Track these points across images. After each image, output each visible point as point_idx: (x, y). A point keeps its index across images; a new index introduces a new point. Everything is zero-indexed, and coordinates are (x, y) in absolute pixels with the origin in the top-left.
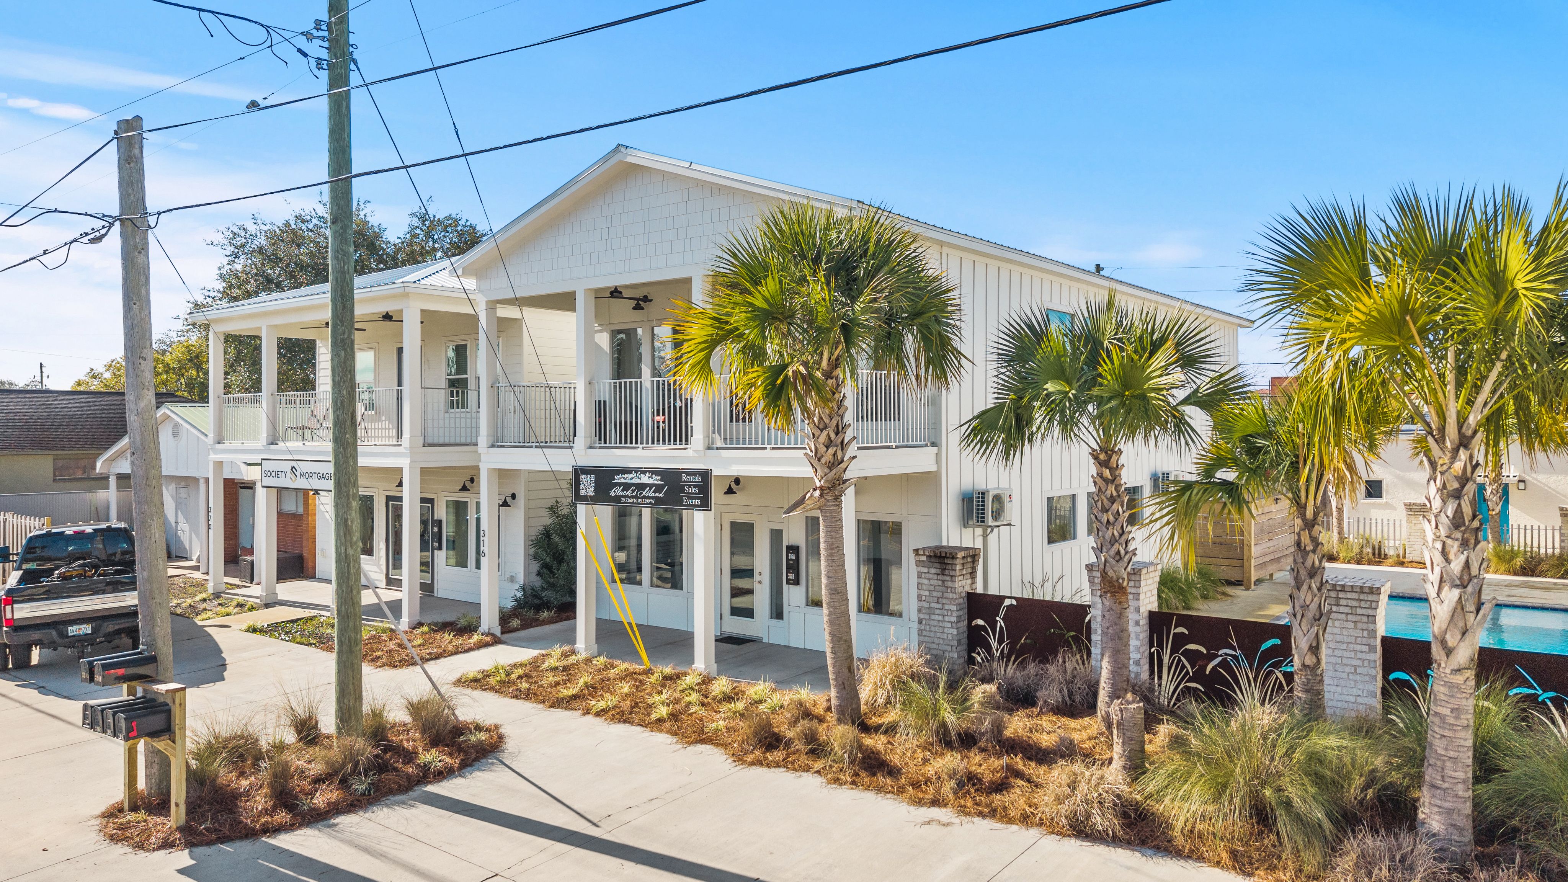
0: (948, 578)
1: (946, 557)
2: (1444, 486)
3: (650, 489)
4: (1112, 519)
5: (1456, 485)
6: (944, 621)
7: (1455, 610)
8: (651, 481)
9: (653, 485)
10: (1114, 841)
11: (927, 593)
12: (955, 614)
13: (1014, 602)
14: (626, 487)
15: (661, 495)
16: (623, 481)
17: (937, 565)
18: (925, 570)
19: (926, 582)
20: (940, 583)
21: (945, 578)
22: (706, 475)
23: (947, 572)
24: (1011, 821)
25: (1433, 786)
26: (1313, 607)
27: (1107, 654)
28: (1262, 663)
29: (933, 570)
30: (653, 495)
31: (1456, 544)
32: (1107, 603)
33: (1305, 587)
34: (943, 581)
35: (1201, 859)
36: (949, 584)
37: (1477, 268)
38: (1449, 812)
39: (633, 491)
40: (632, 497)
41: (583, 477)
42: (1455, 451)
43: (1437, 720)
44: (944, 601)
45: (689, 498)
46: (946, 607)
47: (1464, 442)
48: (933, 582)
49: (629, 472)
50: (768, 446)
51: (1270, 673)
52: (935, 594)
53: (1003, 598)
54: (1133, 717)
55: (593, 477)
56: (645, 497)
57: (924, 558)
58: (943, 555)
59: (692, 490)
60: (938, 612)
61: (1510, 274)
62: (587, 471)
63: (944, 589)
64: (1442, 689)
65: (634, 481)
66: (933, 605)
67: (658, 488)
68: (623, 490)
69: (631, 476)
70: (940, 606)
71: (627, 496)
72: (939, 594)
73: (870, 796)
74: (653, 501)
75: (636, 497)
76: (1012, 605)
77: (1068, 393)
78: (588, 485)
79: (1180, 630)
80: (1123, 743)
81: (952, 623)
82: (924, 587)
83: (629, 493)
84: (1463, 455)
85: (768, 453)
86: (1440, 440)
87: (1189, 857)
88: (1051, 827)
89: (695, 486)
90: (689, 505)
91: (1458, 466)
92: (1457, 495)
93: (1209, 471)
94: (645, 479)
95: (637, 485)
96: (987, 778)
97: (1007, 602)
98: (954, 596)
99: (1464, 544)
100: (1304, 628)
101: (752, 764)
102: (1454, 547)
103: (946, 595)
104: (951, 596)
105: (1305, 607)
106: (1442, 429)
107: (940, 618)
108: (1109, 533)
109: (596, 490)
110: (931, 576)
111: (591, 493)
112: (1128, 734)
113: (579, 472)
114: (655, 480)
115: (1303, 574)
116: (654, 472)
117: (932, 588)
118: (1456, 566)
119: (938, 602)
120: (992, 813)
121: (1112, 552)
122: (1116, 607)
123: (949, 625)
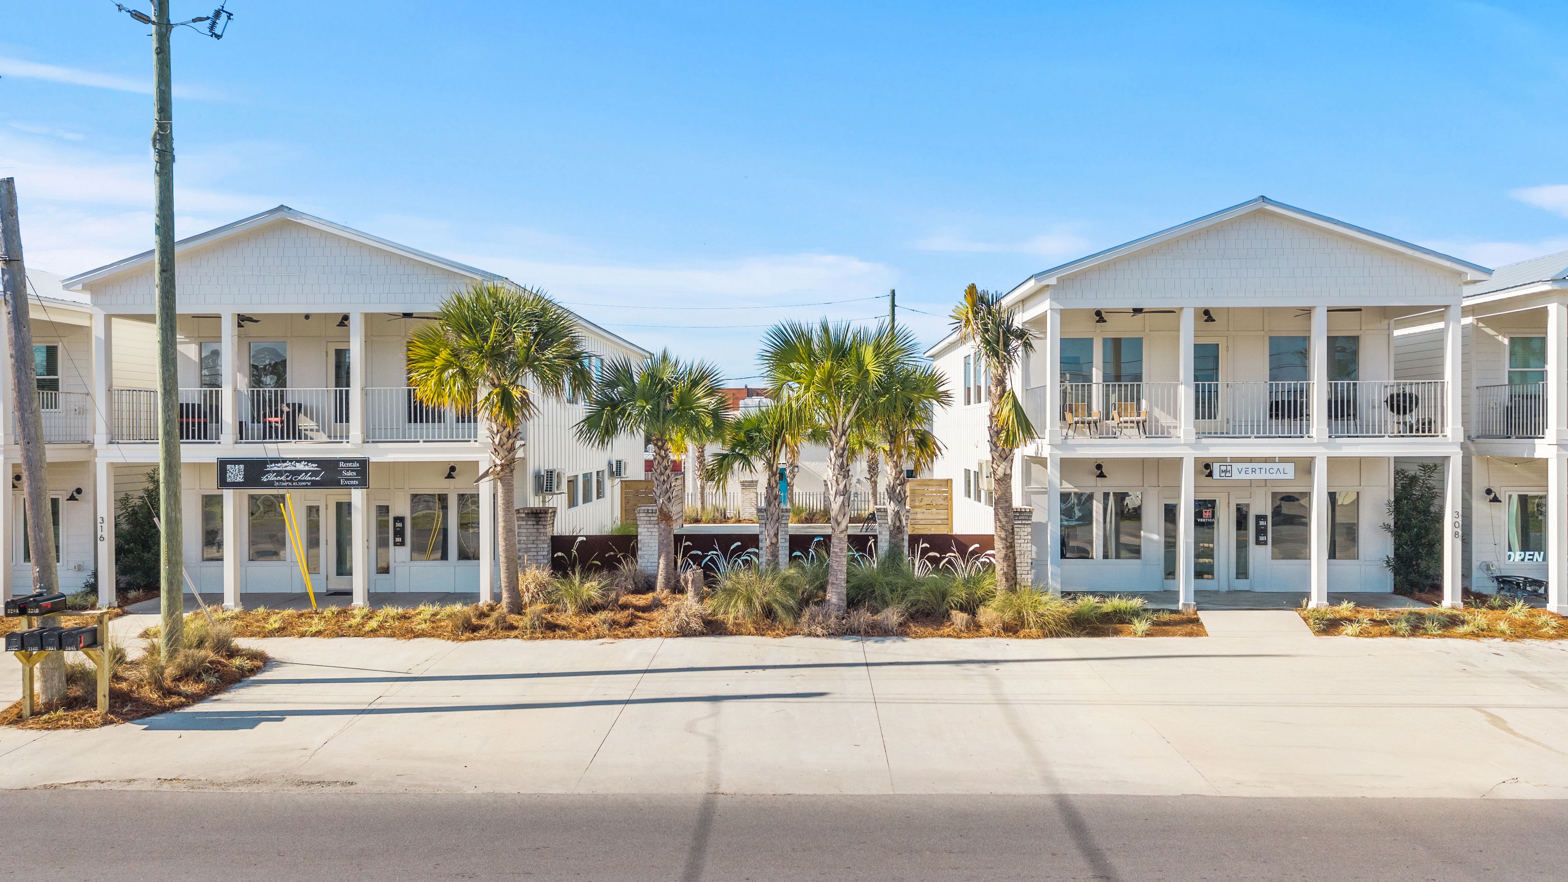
0: (541, 527)
1: (541, 513)
2: (837, 452)
3: (306, 475)
4: (666, 479)
5: (841, 452)
6: (537, 555)
7: (841, 506)
8: (307, 468)
9: (309, 471)
10: (702, 634)
11: (525, 538)
12: (546, 550)
13: (585, 539)
14: (279, 473)
15: (317, 479)
16: (276, 469)
17: (534, 519)
18: (524, 523)
19: (525, 531)
20: (535, 530)
21: (539, 527)
22: (364, 463)
23: (540, 523)
24: (644, 637)
25: (833, 584)
26: (776, 514)
27: (663, 555)
28: (731, 557)
29: (530, 523)
30: (310, 478)
31: (842, 477)
32: (663, 527)
33: (773, 505)
34: (537, 529)
35: (741, 634)
36: (542, 531)
37: (853, 358)
38: (839, 593)
39: (287, 477)
40: (287, 481)
41: (229, 467)
42: (841, 436)
43: (834, 555)
44: (538, 542)
45: (346, 480)
46: (540, 546)
47: (844, 433)
48: (529, 530)
49: (284, 461)
50: (421, 440)
51: (736, 561)
52: (531, 538)
53: (577, 537)
54: (699, 576)
55: (242, 466)
56: (300, 481)
57: (523, 515)
58: (539, 511)
59: (350, 474)
60: (533, 550)
61: (866, 363)
62: (235, 462)
63: (538, 534)
64: (836, 541)
65: (288, 469)
66: (529, 546)
67: (315, 473)
68: (276, 476)
69: (285, 464)
70: (535, 546)
71: (282, 481)
72: (535, 538)
73: (557, 642)
74: (309, 484)
75: (291, 481)
76: (583, 541)
77: (645, 407)
78: (236, 474)
79: (688, 543)
80: (695, 590)
81: (543, 556)
82: (523, 535)
83: (283, 478)
84: (844, 438)
85: (421, 445)
86: (835, 433)
87: (736, 634)
88: (668, 634)
89: (352, 471)
90: (347, 485)
91: (842, 443)
92: (842, 456)
93: (733, 450)
94: (300, 467)
95: (291, 472)
96: (623, 621)
97: (580, 539)
98: (546, 538)
99: (844, 477)
100: (772, 525)
101: (467, 640)
102: (841, 478)
103: (539, 538)
104: (543, 538)
105: (772, 514)
106: (836, 427)
107: (535, 554)
108: (665, 486)
109: (245, 477)
110: (528, 527)
111: (240, 479)
112: (697, 585)
113: (223, 465)
114: (313, 467)
115: (772, 498)
116: (309, 461)
117: (529, 534)
118: (841, 487)
119: (533, 543)
120: (633, 635)
121: (666, 497)
122: (668, 528)
123: (542, 557)
